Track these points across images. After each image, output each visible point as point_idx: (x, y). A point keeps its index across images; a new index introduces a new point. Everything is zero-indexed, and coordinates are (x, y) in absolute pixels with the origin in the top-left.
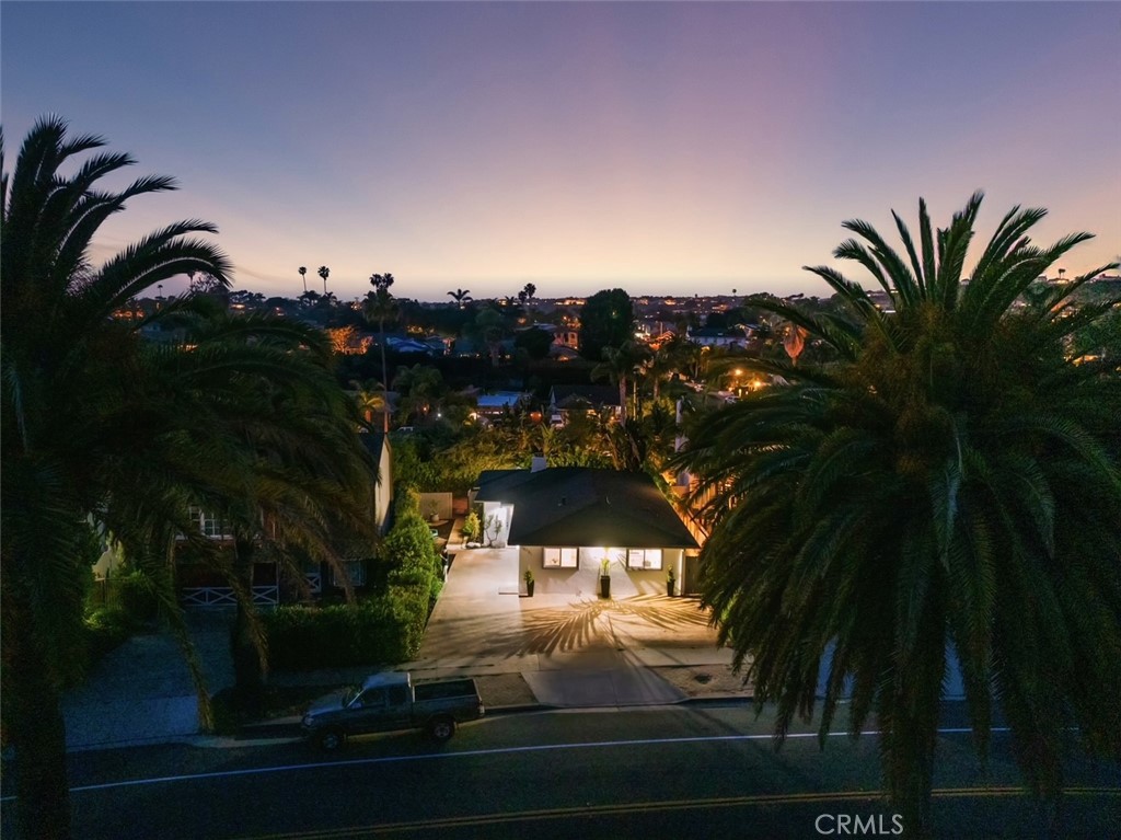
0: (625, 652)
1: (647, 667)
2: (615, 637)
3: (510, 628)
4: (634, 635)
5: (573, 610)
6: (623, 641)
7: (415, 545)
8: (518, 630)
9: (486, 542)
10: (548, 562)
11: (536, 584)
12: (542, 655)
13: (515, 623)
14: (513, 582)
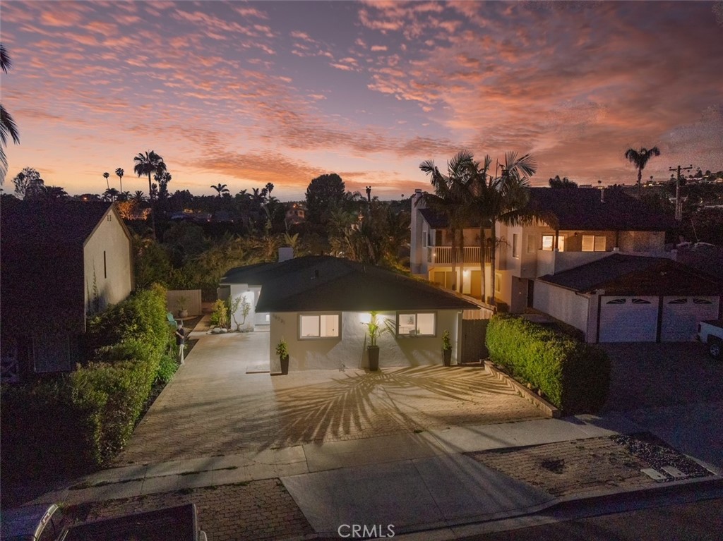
0: (424, 434)
1: (464, 453)
2: (402, 414)
3: (260, 412)
4: (426, 410)
5: (340, 386)
6: (414, 418)
7: (139, 318)
8: (272, 413)
9: (234, 326)
10: (304, 333)
11: (291, 359)
12: (310, 447)
13: (268, 406)
14: (264, 360)
